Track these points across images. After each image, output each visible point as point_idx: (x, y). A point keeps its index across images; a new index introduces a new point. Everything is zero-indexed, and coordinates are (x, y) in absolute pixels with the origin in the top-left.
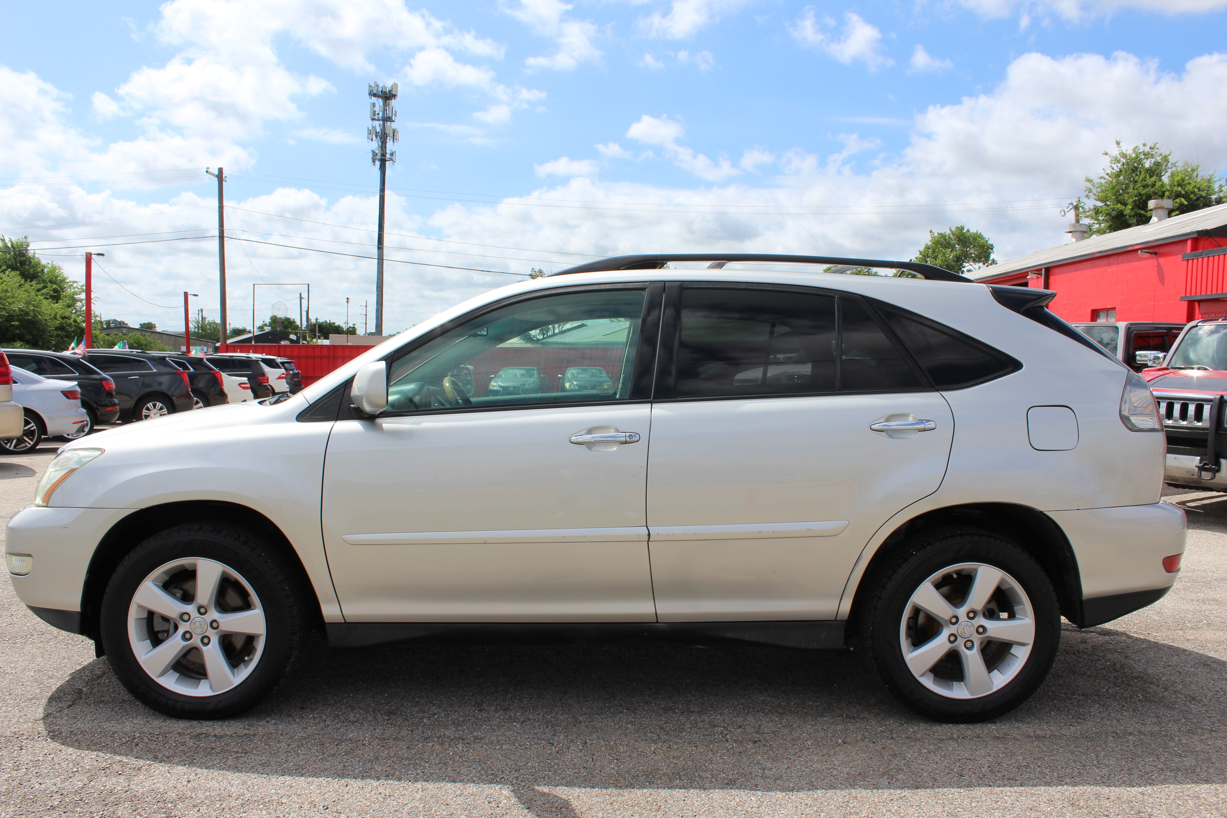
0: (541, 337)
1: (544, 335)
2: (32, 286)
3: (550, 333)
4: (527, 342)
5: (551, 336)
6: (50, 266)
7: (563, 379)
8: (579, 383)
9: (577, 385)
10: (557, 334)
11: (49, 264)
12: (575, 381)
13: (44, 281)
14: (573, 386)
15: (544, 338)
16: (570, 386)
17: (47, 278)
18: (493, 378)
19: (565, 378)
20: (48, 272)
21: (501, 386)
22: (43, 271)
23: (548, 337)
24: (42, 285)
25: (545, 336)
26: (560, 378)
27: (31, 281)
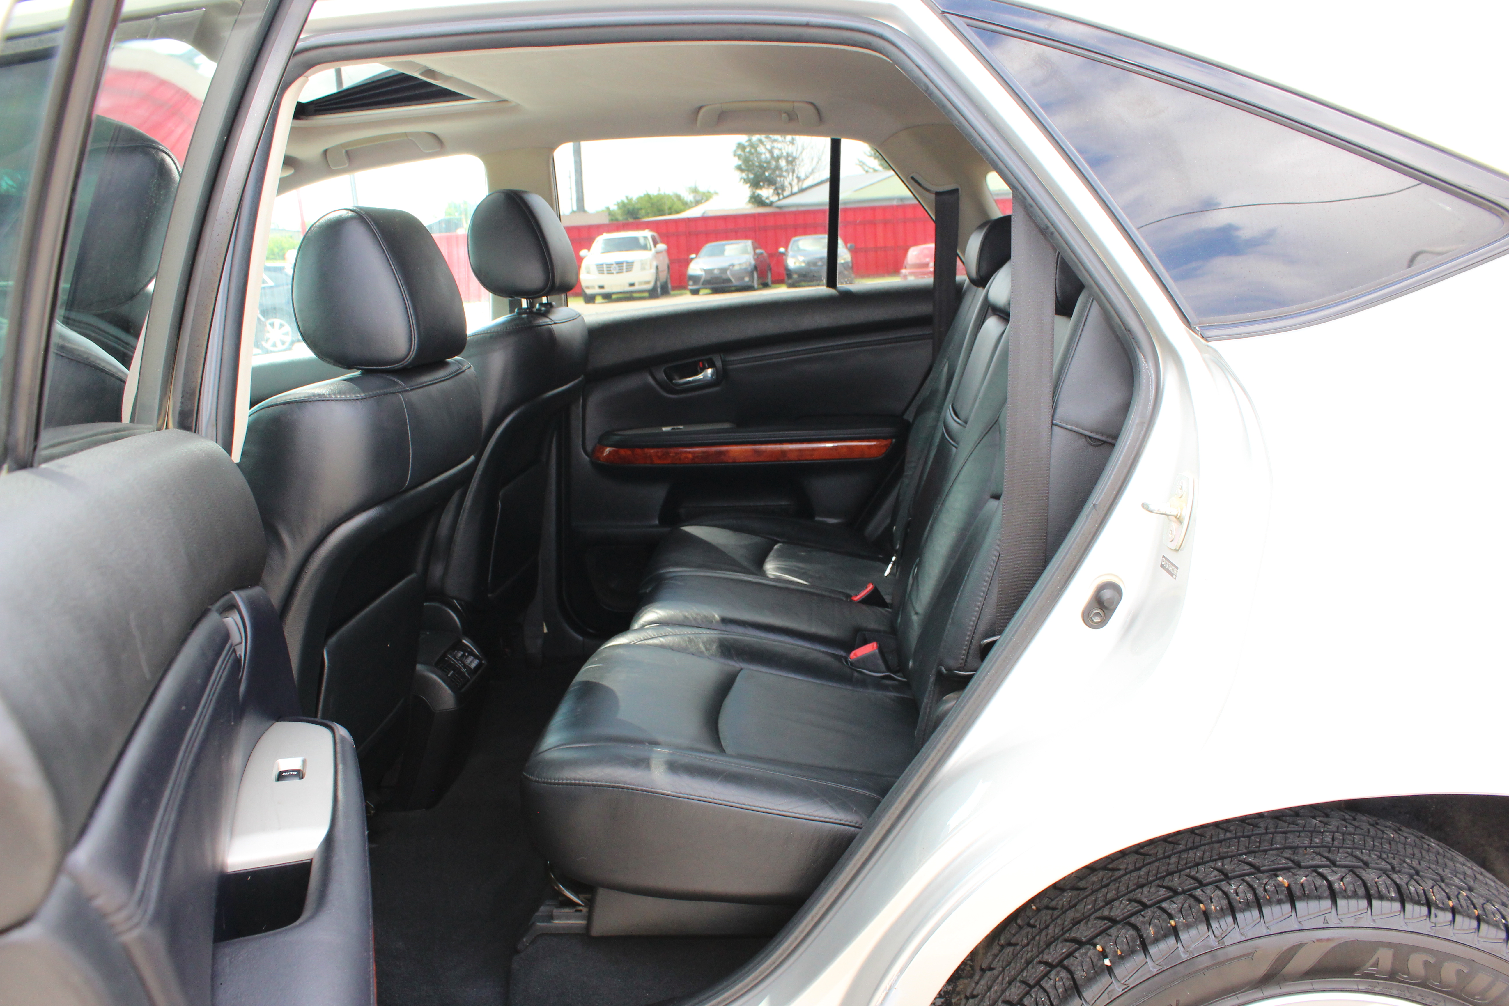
0: (774, 198)
1: (778, 194)
3: (787, 192)
4: (759, 207)
5: (789, 196)
7: (785, 254)
8: (807, 259)
9: (804, 261)
10: (795, 194)
12: (799, 256)
14: (798, 264)
15: (779, 200)
16: (794, 264)
18: (692, 259)
19: (788, 252)
21: (705, 270)
23: (784, 198)
25: (781, 197)
26: (782, 253)
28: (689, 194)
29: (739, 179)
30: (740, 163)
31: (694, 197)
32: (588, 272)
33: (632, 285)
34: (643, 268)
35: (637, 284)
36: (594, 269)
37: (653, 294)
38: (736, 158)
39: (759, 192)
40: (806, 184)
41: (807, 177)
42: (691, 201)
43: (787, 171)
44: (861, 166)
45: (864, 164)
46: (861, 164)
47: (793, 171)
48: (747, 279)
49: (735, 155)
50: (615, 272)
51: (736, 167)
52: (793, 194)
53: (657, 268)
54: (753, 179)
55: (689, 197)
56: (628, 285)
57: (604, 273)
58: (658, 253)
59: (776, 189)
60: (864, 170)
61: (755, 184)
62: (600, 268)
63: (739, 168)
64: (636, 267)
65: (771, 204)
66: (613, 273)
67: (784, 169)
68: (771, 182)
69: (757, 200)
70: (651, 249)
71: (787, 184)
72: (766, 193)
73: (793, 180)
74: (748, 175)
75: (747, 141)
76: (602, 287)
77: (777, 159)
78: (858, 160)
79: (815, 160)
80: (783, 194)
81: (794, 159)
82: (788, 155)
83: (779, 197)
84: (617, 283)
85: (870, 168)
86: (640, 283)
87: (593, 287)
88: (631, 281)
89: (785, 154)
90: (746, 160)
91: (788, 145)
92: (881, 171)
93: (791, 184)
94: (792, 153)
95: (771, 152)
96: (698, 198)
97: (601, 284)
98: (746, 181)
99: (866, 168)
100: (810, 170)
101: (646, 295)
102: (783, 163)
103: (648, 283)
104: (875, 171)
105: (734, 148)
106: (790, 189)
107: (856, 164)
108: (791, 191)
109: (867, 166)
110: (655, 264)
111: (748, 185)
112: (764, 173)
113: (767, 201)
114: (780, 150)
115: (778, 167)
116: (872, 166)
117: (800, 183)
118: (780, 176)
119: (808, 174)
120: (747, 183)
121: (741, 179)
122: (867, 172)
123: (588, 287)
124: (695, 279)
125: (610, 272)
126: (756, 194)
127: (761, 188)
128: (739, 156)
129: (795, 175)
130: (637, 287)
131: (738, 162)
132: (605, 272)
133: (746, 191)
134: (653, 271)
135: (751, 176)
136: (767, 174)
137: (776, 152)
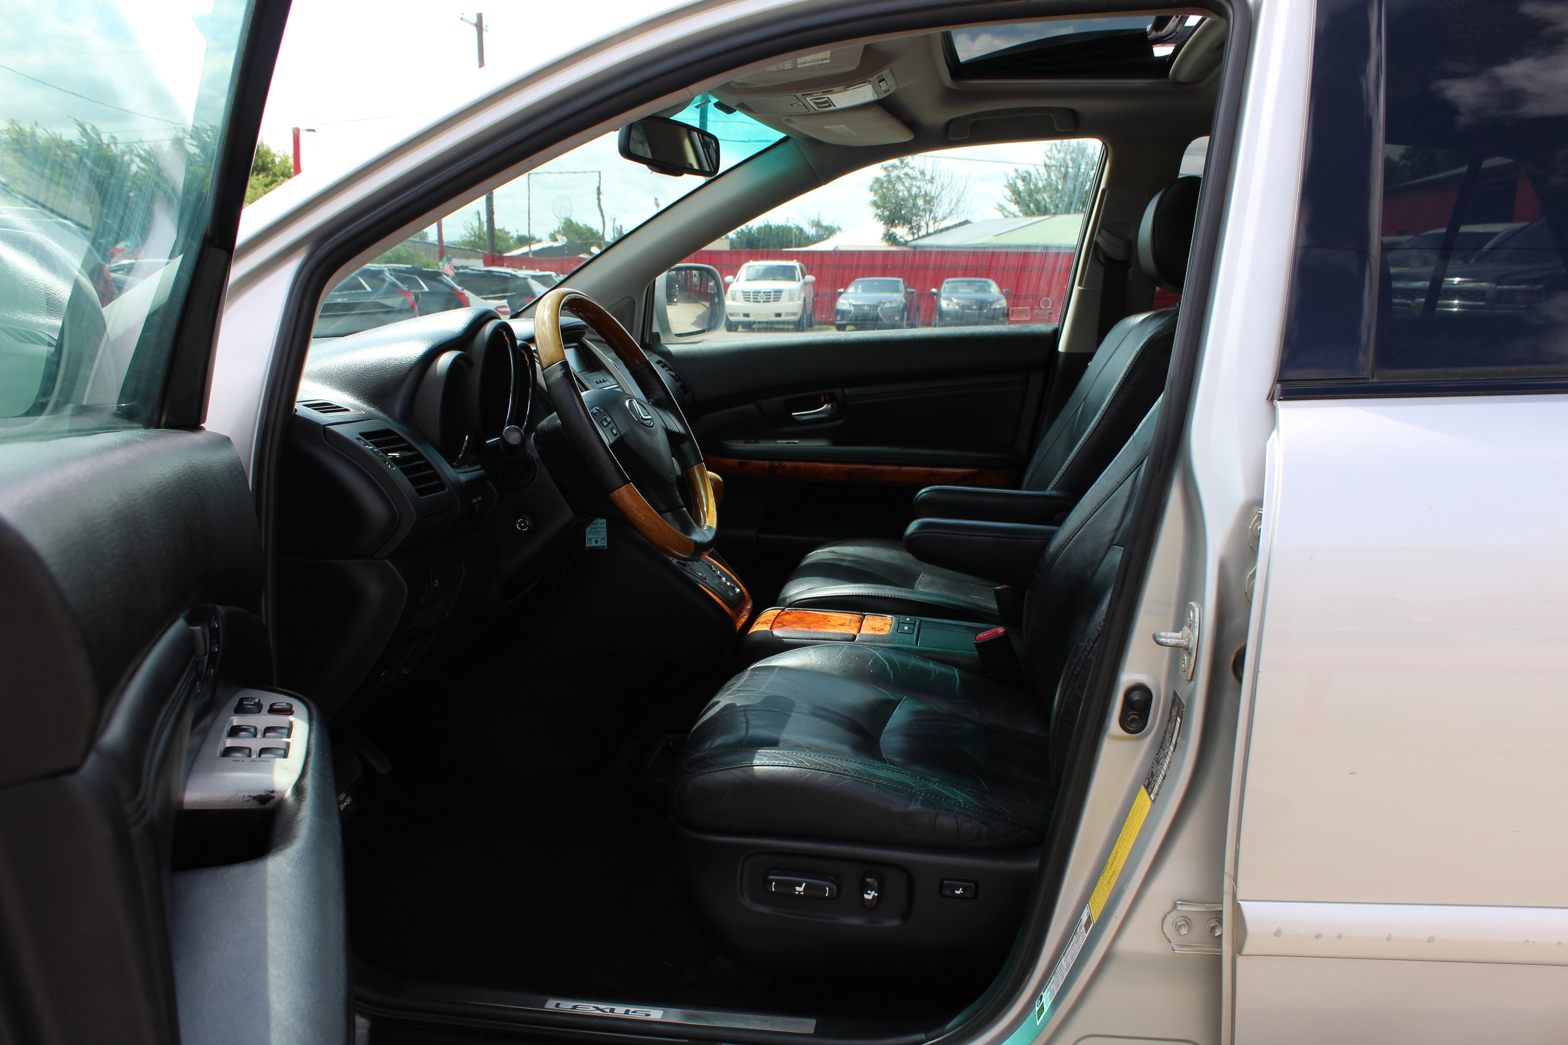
0: (909, 238)
1: (913, 234)
2: (258, 180)
3: (923, 232)
4: (892, 245)
5: (923, 237)
6: (281, 155)
7: (938, 295)
8: (961, 302)
9: (958, 304)
10: (932, 234)
11: (280, 152)
12: (956, 298)
13: (275, 175)
14: (953, 306)
15: (914, 240)
16: (948, 305)
17: (278, 171)
18: (841, 293)
19: (941, 294)
20: (280, 162)
21: (853, 305)
22: (273, 161)
23: (919, 238)
24: (270, 178)
25: (916, 236)
26: (934, 294)
27: (257, 175)
28: (812, 228)
29: (873, 216)
30: (876, 198)
31: (817, 231)
32: (734, 299)
33: (779, 315)
34: (791, 299)
35: (783, 315)
36: (740, 296)
37: (798, 326)
38: (872, 194)
39: (893, 230)
40: (943, 225)
41: (944, 218)
42: (812, 235)
43: (924, 210)
44: (1001, 210)
45: (1004, 208)
46: (1001, 208)
47: (931, 211)
48: (897, 318)
49: (871, 190)
50: (762, 301)
51: (871, 202)
52: (928, 235)
53: (805, 299)
54: (889, 217)
55: (811, 231)
56: (774, 315)
57: (750, 301)
58: (805, 284)
59: (911, 228)
60: (1004, 215)
61: (891, 221)
62: (746, 296)
63: (875, 204)
64: (784, 296)
65: (906, 243)
66: (760, 302)
67: (921, 208)
68: (906, 221)
69: (891, 238)
70: (799, 280)
71: (923, 223)
72: (901, 232)
73: (929, 220)
74: (883, 212)
75: (885, 176)
76: (747, 315)
77: (916, 197)
78: (998, 204)
79: (954, 201)
80: (918, 234)
81: (932, 198)
82: (926, 195)
83: (914, 236)
84: (763, 312)
85: (1009, 213)
86: (787, 314)
87: (738, 315)
88: (778, 312)
89: (923, 193)
90: (884, 197)
91: (927, 184)
92: (1020, 217)
93: (927, 225)
94: (930, 192)
95: (909, 191)
96: (821, 232)
97: (746, 312)
98: (881, 217)
99: (1006, 213)
100: (948, 211)
101: (791, 327)
102: (920, 202)
103: (794, 314)
104: (1015, 216)
105: (871, 183)
106: (926, 230)
107: (996, 209)
108: (927, 232)
109: (1007, 211)
110: (803, 295)
111: (883, 222)
112: (900, 211)
113: (902, 240)
114: (919, 188)
115: (915, 205)
116: (1012, 211)
117: (937, 224)
118: (917, 215)
119: (945, 215)
120: (881, 220)
121: (876, 215)
122: (1006, 217)
123: (732, 315)
124: (843, 313)
125: (756, 301)
126: (890, 232)
127: (896, 227)
128: (876, 192)
129: (932, 215)
130: (783, 318)
131: (872, 197)
132: (752, 300)
133: (880, 228)
134: (801, 302)
135: (887, 213)
136: (903, 212)
137: (914, 191)
